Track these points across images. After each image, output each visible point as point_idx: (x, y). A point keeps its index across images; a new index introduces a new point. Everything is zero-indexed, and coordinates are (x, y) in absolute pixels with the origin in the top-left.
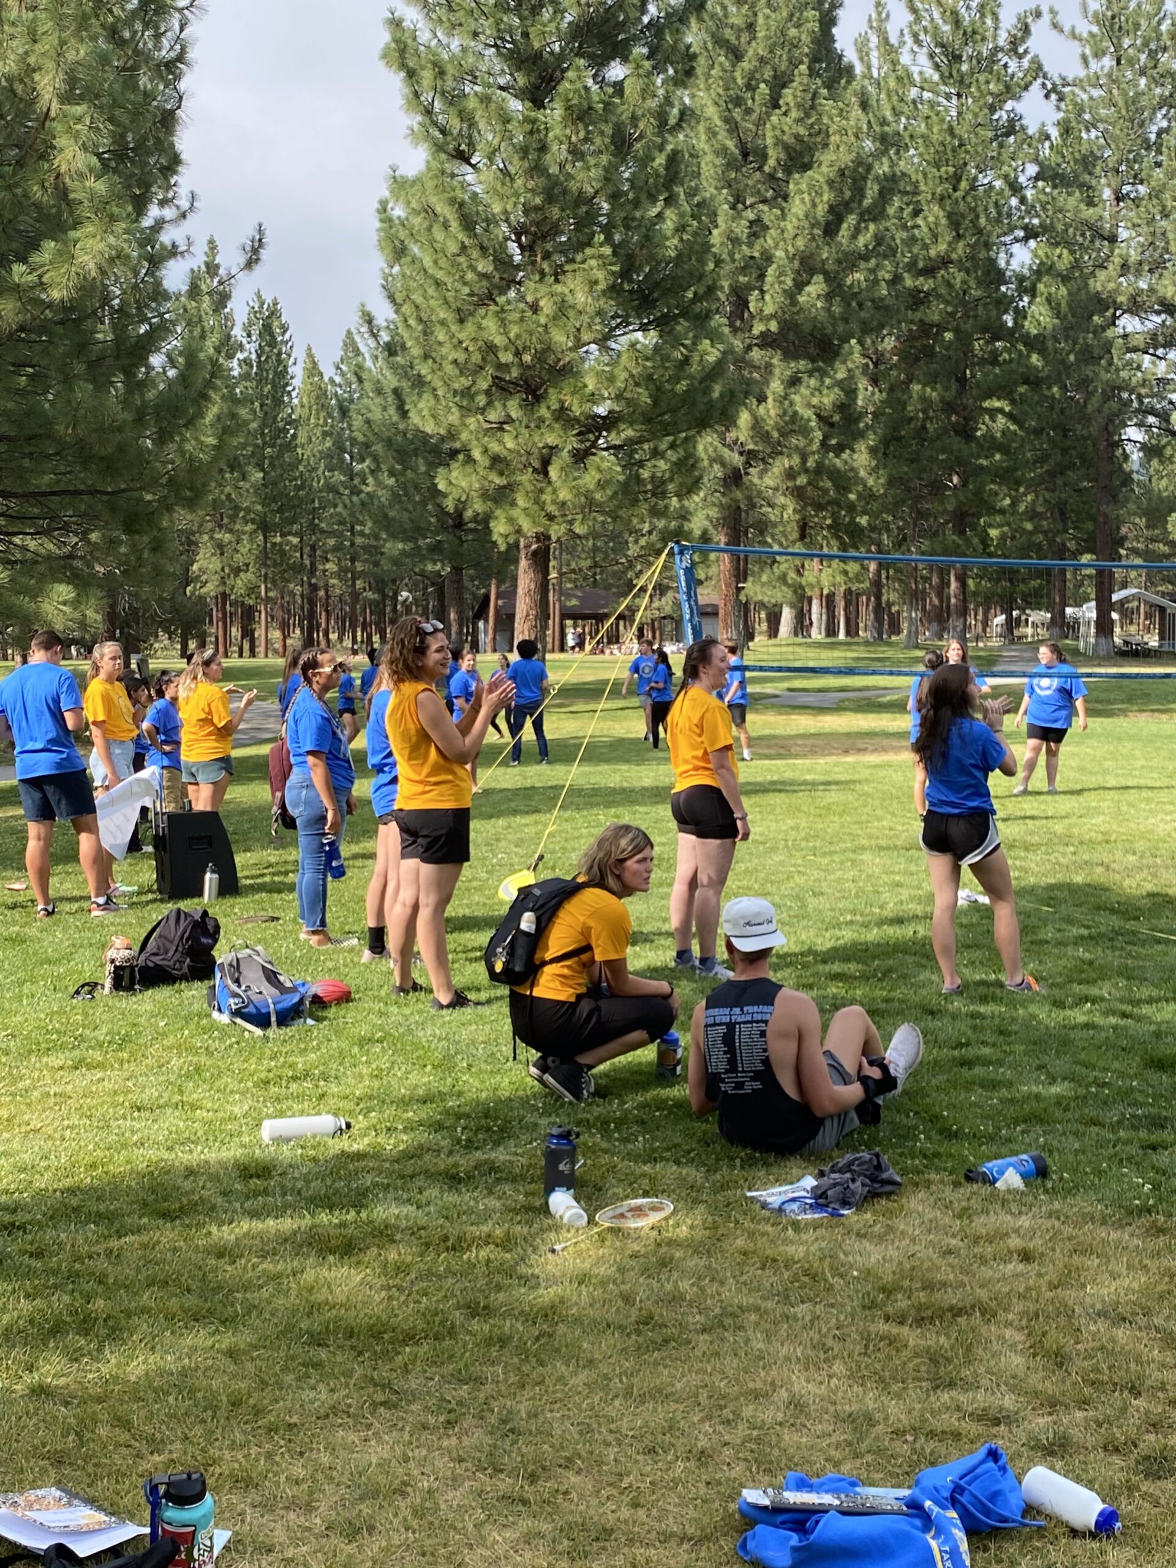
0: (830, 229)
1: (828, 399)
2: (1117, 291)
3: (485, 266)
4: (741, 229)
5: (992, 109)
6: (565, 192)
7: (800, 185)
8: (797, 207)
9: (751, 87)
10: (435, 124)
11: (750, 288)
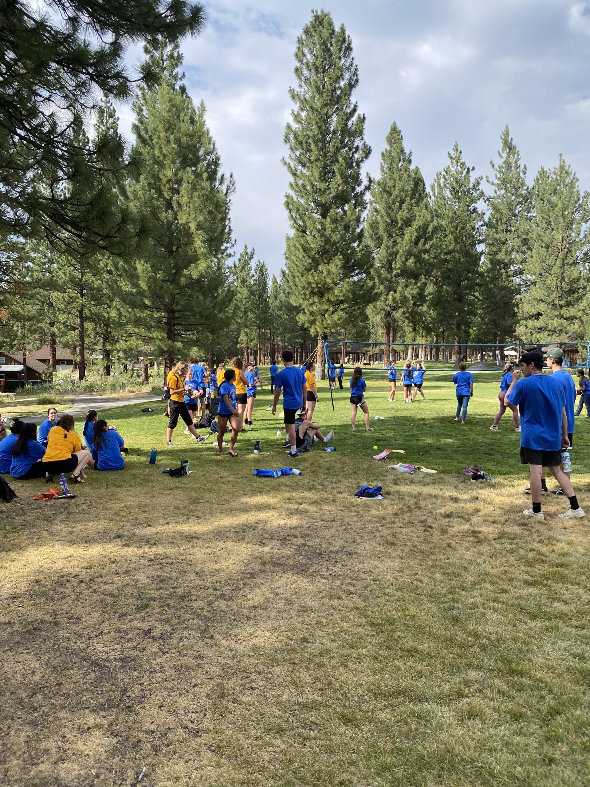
0: (416, 243)
1: (415, 292)
2: (504, 259)
3: (309, 261)
4: (390, 244)
5: (468, 206)
6: (330, 241)
7: (407, 231)
8: (407, 237)
9: (394, 203)
10: (297, 224)
11: (392, 260)
